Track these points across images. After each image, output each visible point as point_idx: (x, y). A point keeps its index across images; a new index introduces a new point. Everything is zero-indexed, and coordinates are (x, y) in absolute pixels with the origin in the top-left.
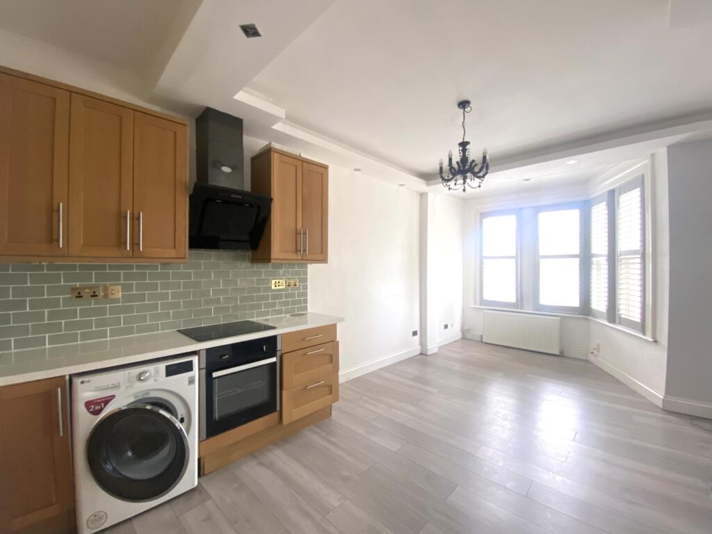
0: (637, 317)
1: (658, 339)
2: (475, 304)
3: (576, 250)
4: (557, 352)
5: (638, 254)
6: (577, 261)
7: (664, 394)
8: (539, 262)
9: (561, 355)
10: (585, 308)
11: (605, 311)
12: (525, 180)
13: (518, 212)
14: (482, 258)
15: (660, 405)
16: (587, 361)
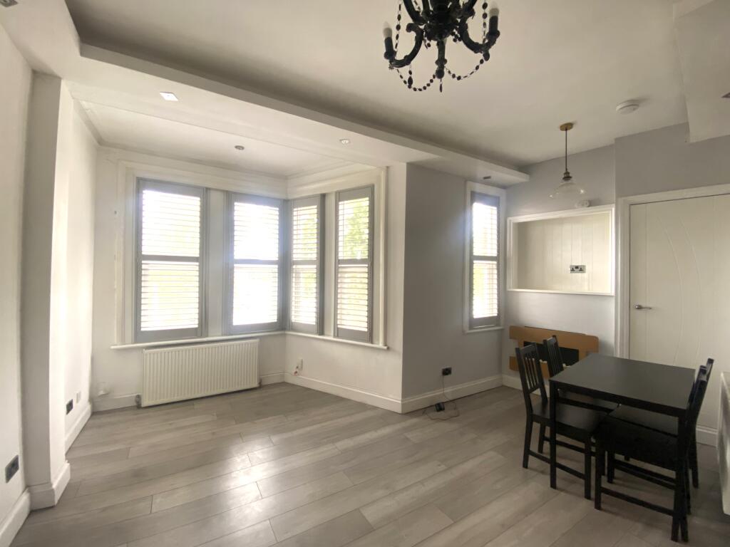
0: (363, 326)
1: (390, 345)
2: (123, 341)
3: (274, 255)
4: (255, 385)
5: (366, 263)
6: (275, 268)
7: (401, 399)
8: (233, 268)
9: (261, 386)
10: (284, 323)
11: (314, 324)
12: (237, 147)
13: (204, 193)
14: (138, 259)
15: (399, 410)
16: (284, 384)
